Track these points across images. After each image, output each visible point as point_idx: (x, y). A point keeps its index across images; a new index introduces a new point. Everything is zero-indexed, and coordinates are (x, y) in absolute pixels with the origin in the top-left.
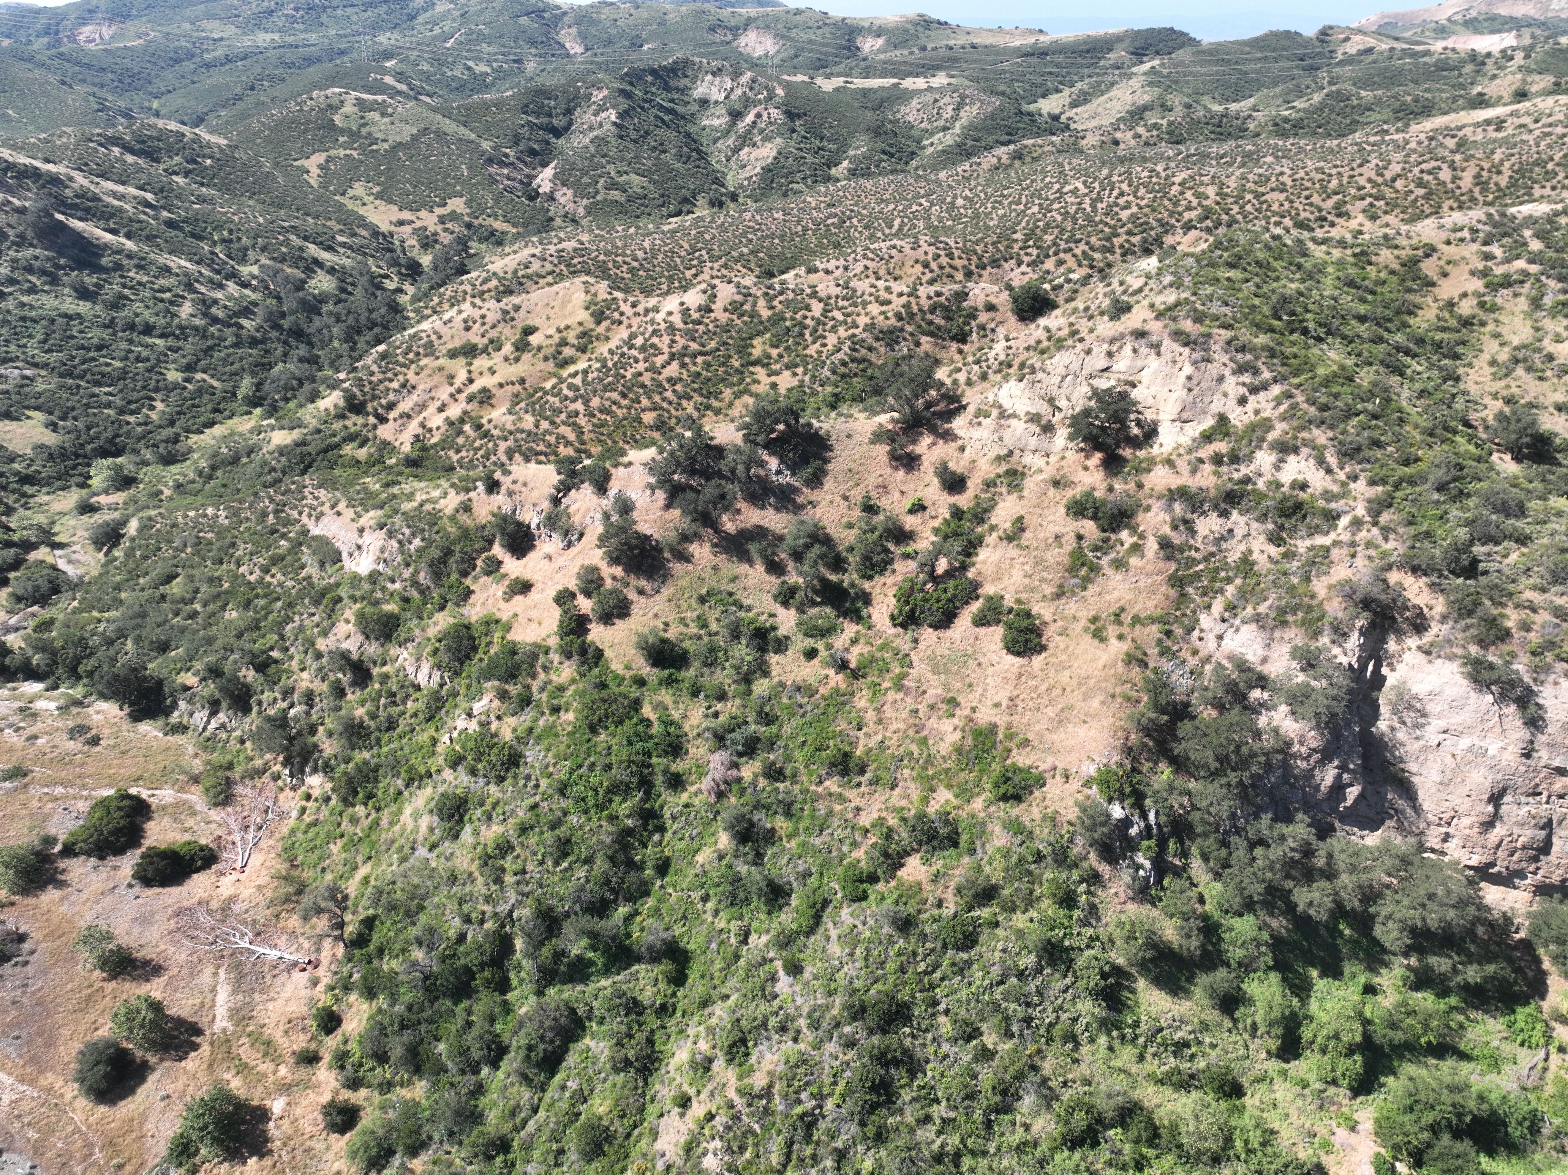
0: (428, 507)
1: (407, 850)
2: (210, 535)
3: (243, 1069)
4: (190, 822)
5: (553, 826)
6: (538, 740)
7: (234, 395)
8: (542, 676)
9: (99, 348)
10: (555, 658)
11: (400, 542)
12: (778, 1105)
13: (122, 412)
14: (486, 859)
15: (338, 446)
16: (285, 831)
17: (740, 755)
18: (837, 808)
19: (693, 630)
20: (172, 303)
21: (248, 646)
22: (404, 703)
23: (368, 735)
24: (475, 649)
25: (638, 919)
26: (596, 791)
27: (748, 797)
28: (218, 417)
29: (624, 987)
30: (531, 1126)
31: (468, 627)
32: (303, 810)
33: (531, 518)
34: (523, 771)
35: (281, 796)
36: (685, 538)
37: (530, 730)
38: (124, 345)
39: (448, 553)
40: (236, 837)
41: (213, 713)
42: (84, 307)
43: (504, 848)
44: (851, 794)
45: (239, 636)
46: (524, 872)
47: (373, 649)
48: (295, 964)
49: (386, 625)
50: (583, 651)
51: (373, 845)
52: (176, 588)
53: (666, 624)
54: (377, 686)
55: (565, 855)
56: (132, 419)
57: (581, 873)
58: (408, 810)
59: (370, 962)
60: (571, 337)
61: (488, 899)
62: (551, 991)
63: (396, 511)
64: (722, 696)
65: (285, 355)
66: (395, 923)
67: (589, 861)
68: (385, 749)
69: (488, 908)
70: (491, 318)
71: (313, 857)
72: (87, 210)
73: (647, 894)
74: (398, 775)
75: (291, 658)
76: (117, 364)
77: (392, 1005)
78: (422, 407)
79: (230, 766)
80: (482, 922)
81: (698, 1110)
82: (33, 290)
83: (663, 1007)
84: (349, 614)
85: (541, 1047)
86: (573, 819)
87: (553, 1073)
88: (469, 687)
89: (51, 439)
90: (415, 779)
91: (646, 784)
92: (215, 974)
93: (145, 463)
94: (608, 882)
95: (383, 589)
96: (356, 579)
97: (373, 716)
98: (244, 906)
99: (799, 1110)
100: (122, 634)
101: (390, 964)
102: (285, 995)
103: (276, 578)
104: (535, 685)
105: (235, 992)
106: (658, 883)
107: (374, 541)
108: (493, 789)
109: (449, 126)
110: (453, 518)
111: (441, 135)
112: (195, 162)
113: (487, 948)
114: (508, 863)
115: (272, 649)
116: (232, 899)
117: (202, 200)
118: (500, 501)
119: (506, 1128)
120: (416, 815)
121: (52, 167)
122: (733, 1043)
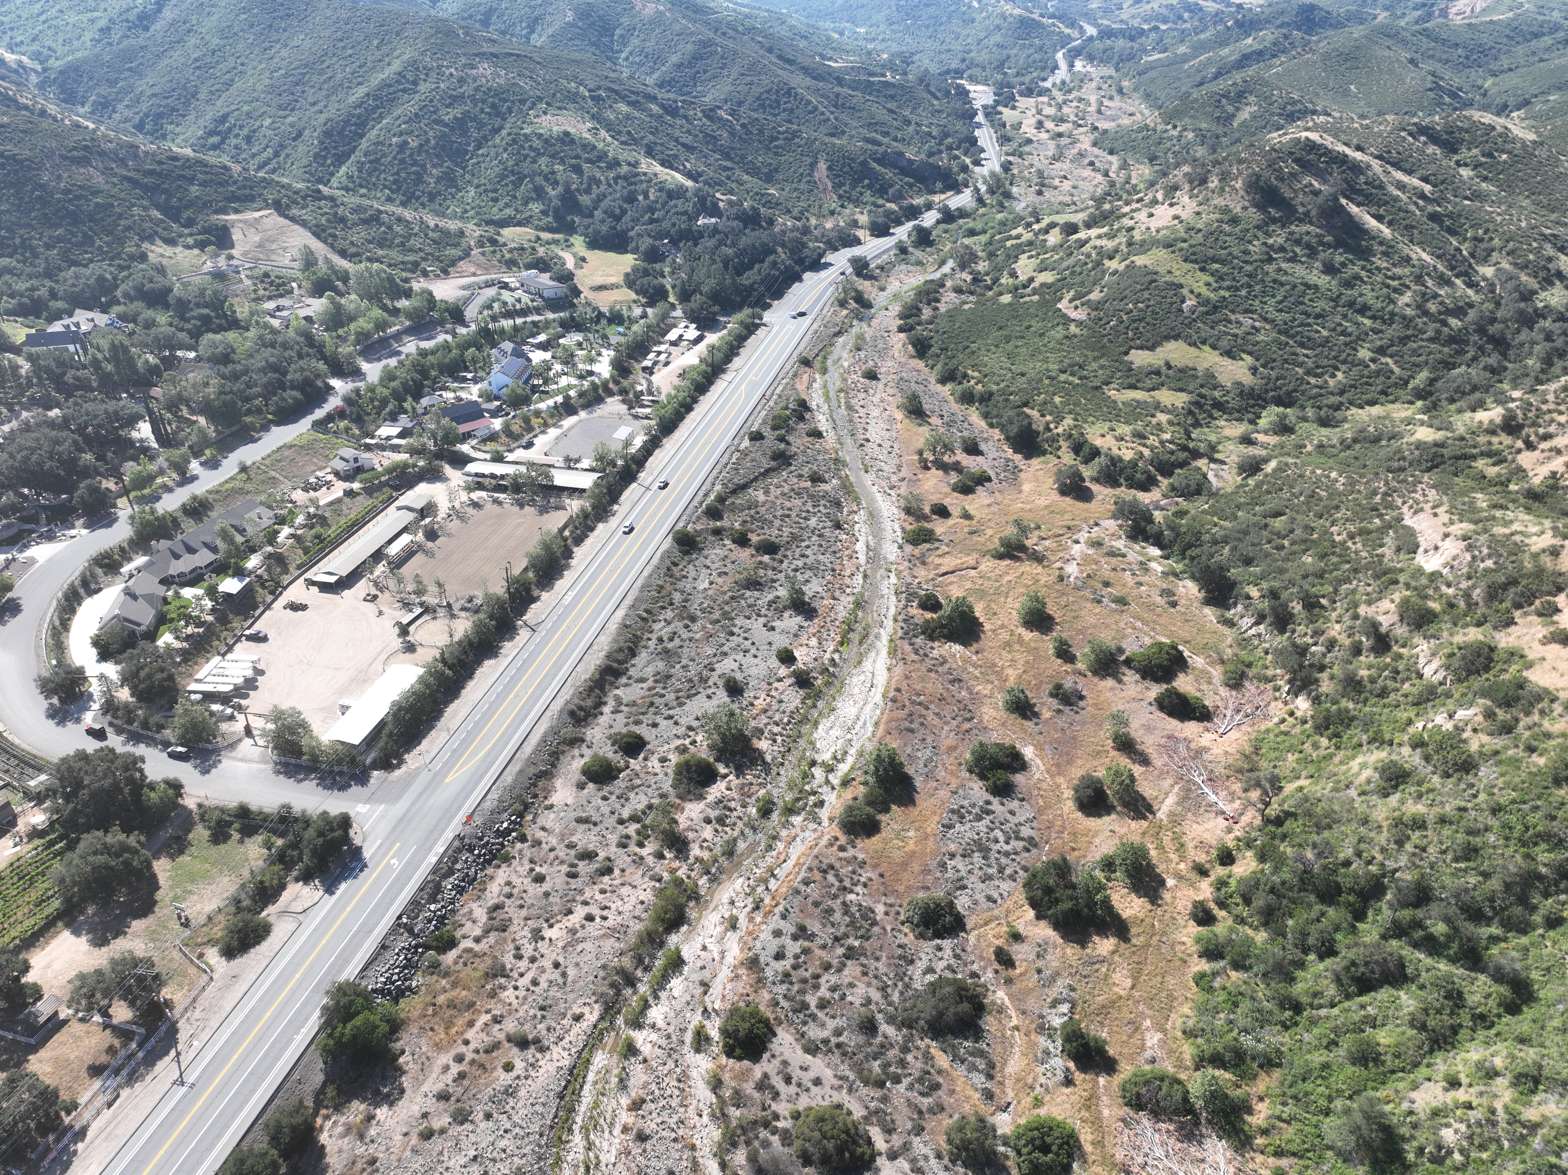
0: (1518, 538)
1: (1342, 785)
2: (1324, 493)
3: (1160, 848)
4: (1205, 687)
5: (1470, 832)
6: (1499, 763)
7: (1406, 383)
8: (1536, 717)
9: (1318, 316)
10: (1558, 708)
11: (1474, 558)
12: (1537, 1142)
13: (1308, 373)
14: (1398, 822)
15: (1474, 457)
16: (1263, 728)
20: (1395, 290)
21: (1306, 587)
22: (1403, 682)
23: (1360, 693)
24: (1487, 669)
25: (1503, 945)
26: (1527, 829)
28: (1383, 398)
29: (1456, 980)
30: (1323, 1012)
31: (1492, 649)
32: (1283, 721)
34: (1470, 778)
35: (1273, 704)
37: (1496, 753)
38: (1338, 319)
39: (1513, 582)
40: (1229, 713)
41: (1257, 623)
42: (1323, 281)
43: (1419, 824)
45: (1305, 577)
46: (1424, 850)
47: (1401, 631)
48: (1223, 813)
49: (1423, 617)
51: (1319, 769)
52: (1278, 523)
54: (1388, 660)
55: (1468, 859)
56: (1313, 381)
57: (1473, 880)
58: (1360, 759)
59: (1273, 838)
61: (1383, 850)
62: (1394, 943)
63: (1486, 531)
65: (1474, 359)
66: (1304, 825)
67: (1486, 875)
68: (1367, 709)
69: (1379, 857)
71: (1273, 755)
72: (1368, 196)
73: (1524, 932)
74: (1367, 731)
75: (1335, 609)
76: (1325, 333)
77: (1273, 874)
79: (1249, 665)
80: (1369, 863)
81: (1461, 1095)
82: (1293, 259)
83: (1482, 1017)
84: (1397, 597)
85: (1362, 969)
86: (1492, 838)
87: (1360, 993)
88: (1464, 695)
89: (1247, 379)
90: (1378, 740)
92: (1172, 786)
93: (1305, 419)
94: (1492, 900)
95: (1437, 589)
96: (1420, 571)
97: (1373, 681)
98: (1211, 758)
99: (1553, 1160)
100: (1225, 541)
101: (1286, 849)
102: (1207, 826)
103: (1357, 546)
104: (1525, 721)
105: (1178, 804)
106: (1540, 931)
107: (1452, 548)
108: (1436, 779)
110: (1535, 556)
112: (1490, 155)
113: (1363, 882)
114: (1415, 836)
115: (1323, 597)
116: (1206, 749)
117: (1477, 196)
119: (1305, 1000)
120: (1363, 766)
121: (1358, 156)
122: (1526, 1076)
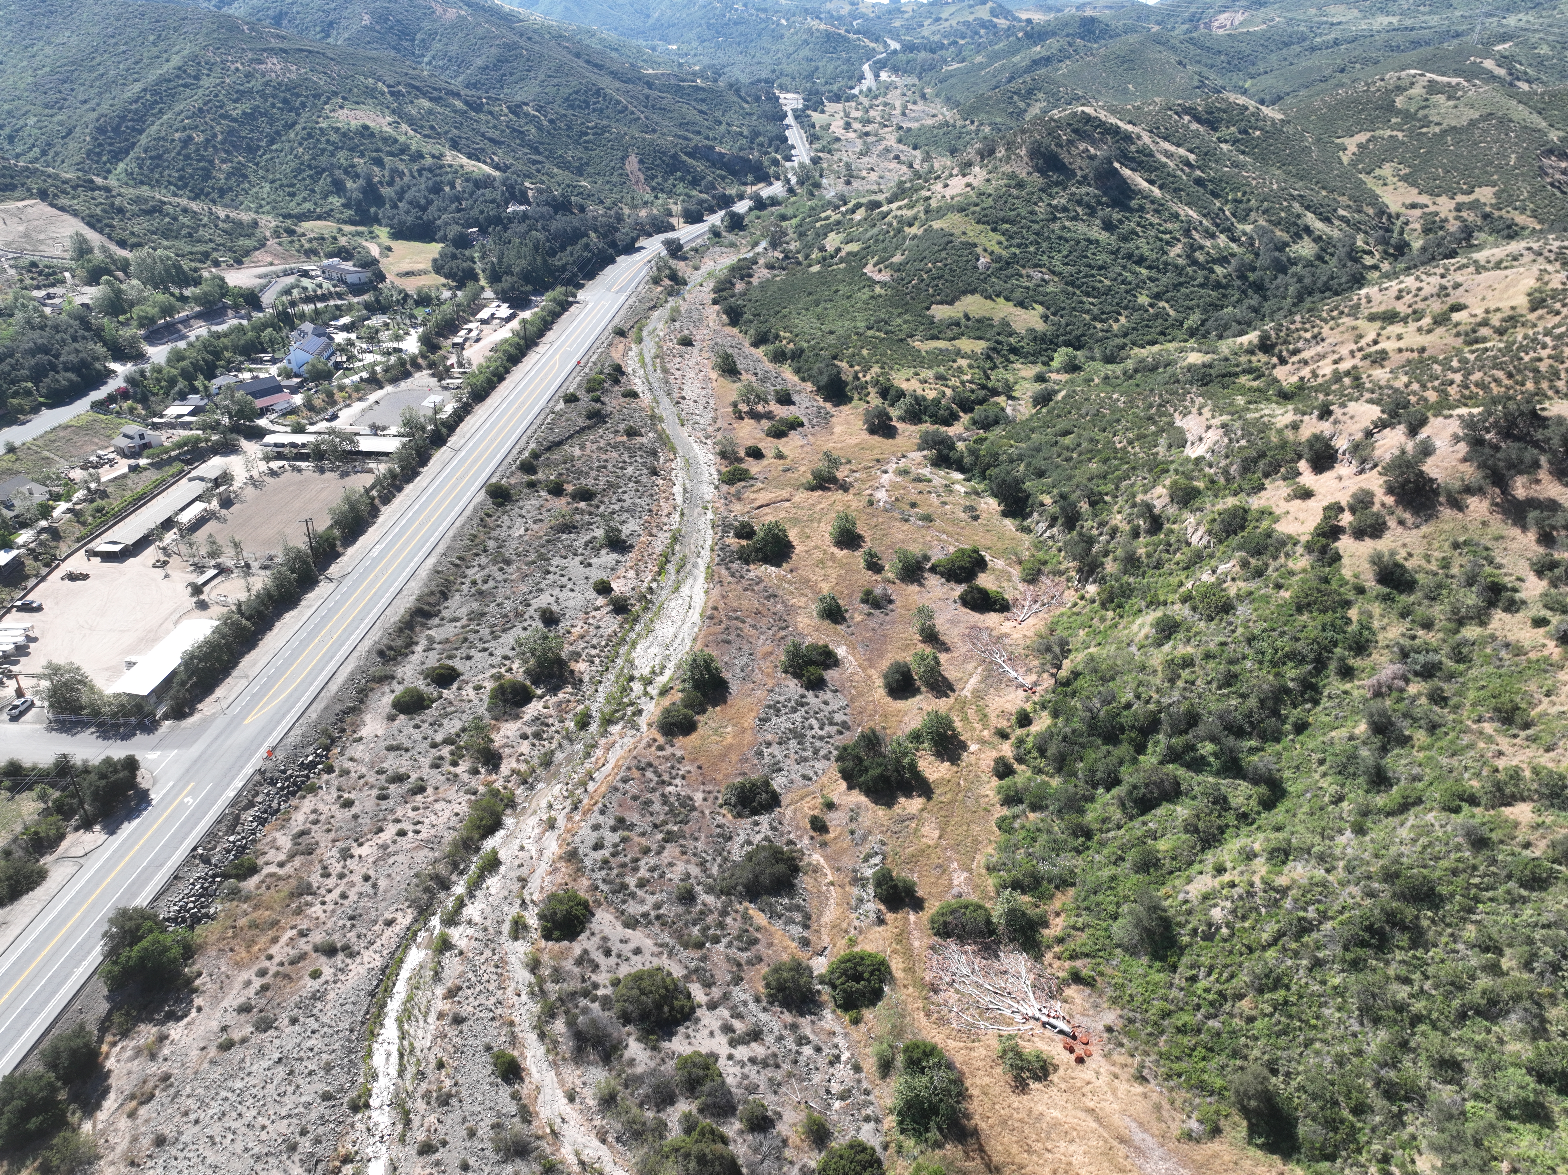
0: (1266, 420)
1: (1124, 645)
2: (1107, 411)
3: (965, 719)
4: (1005, 584)
5: (1231, 663)
6: (1253, 601)
7: (1182, 324)
8: (1282, 560)
9: (1100, 268)
10: (1299, 549)
11: (1231, 440)
12: (1288, 903)
13: (1094, 319)
14: (1171, 665)
15: (1236, 375)
16: (1058, 613)
17: (1416, 674)
18: (1482, 745)
19: (1434, 567)
20: (1168, 243)
21: (1092, 488)
22: (1175, 553)
23: (1139, 567)
24: (1243, 528)
25: (1261, 753)
26: (1276, 652)
27: (1401, 706)
28: (1161, 338)
29: (1223, 789)
30: (1111, 834)
31: (1246, 511)
32: (1075, 604)
33: (1341, 444)
34: (1230, 618)
35: (1066, 592)
36: (1469, 490)
37: (1250, 593)
38: (1118, 269)
39: (1262, 455)
40: (1027, 604)
41: (1051, 526)
42: (1103, 236)
43: (1188, 663)
44: (1502, 739)
45: (1090, 479)
46: (1193, 683)
47: (1172, 510)
48: (1022, 685)
49: (1189, 494)
50: (1324, 550)
51: (1106, 637)
52: (1068, 440)
53: (1410, 555)
54: (1162, 536)
55: (1230, 685)
56: (1099, 326)
57: (1234, 702)
58: (1139, 621)
59: (1064, 697)
60: (1496, 319)
61: (1158, 691)
62: (1171, 766)
63: (1241, 419)
64: (1428, 625)
65: (1239, 301)
66: (1091, 680)
67: (1244, 696)
68: (1145, 580)
69: (1155, 696)
70: (1427, 290)
72: (1140, 163)
73: (1278, 740)
74: (1145, 598)
75: (1116, 503)
76: (1107, 282)
77: (1064, 726)
78: (1322, 357)
79: (1045, 563)
80: (1147, 702)
81: (1226, 878)
82: (1075, 218)
83: (1245, 816)
84: (1168, 482)
85: (1143, 791)
86: (1248, 664)
87: (1143, 814)
88: (1224, 553)
89: (1040, 326)
90: (1155, 603)
91: (1320, 665)
92: (976, 668)
93: (1093, 359)
94: (1249, 715)
95: (1201, 470)
96: (1186, 460)
97: (1149, 556)
98: (1011, 642)
99: (1301, 914)
100: (1020, 459)
101: (1075, 702)
102: (1007, 697)
103: (1135, 449)
104: (1273, 565)
105: (981, 682)
106: (1291, 737)
107: (1214, 436)
108: (1202, 624)
109: (1520, 113)
110: (1280, 431)
111: (1504, 122)
112: (1245, 132)
113: (1142, 719)
114: (1185, 674)
115: (1107, 494)
116: (1006, 635)
117: (1235, 165)
118: (1325, 426)
119: (1095, 826)
120: (1141, 626)
121: (1130, 128)
122: (1278, 850)
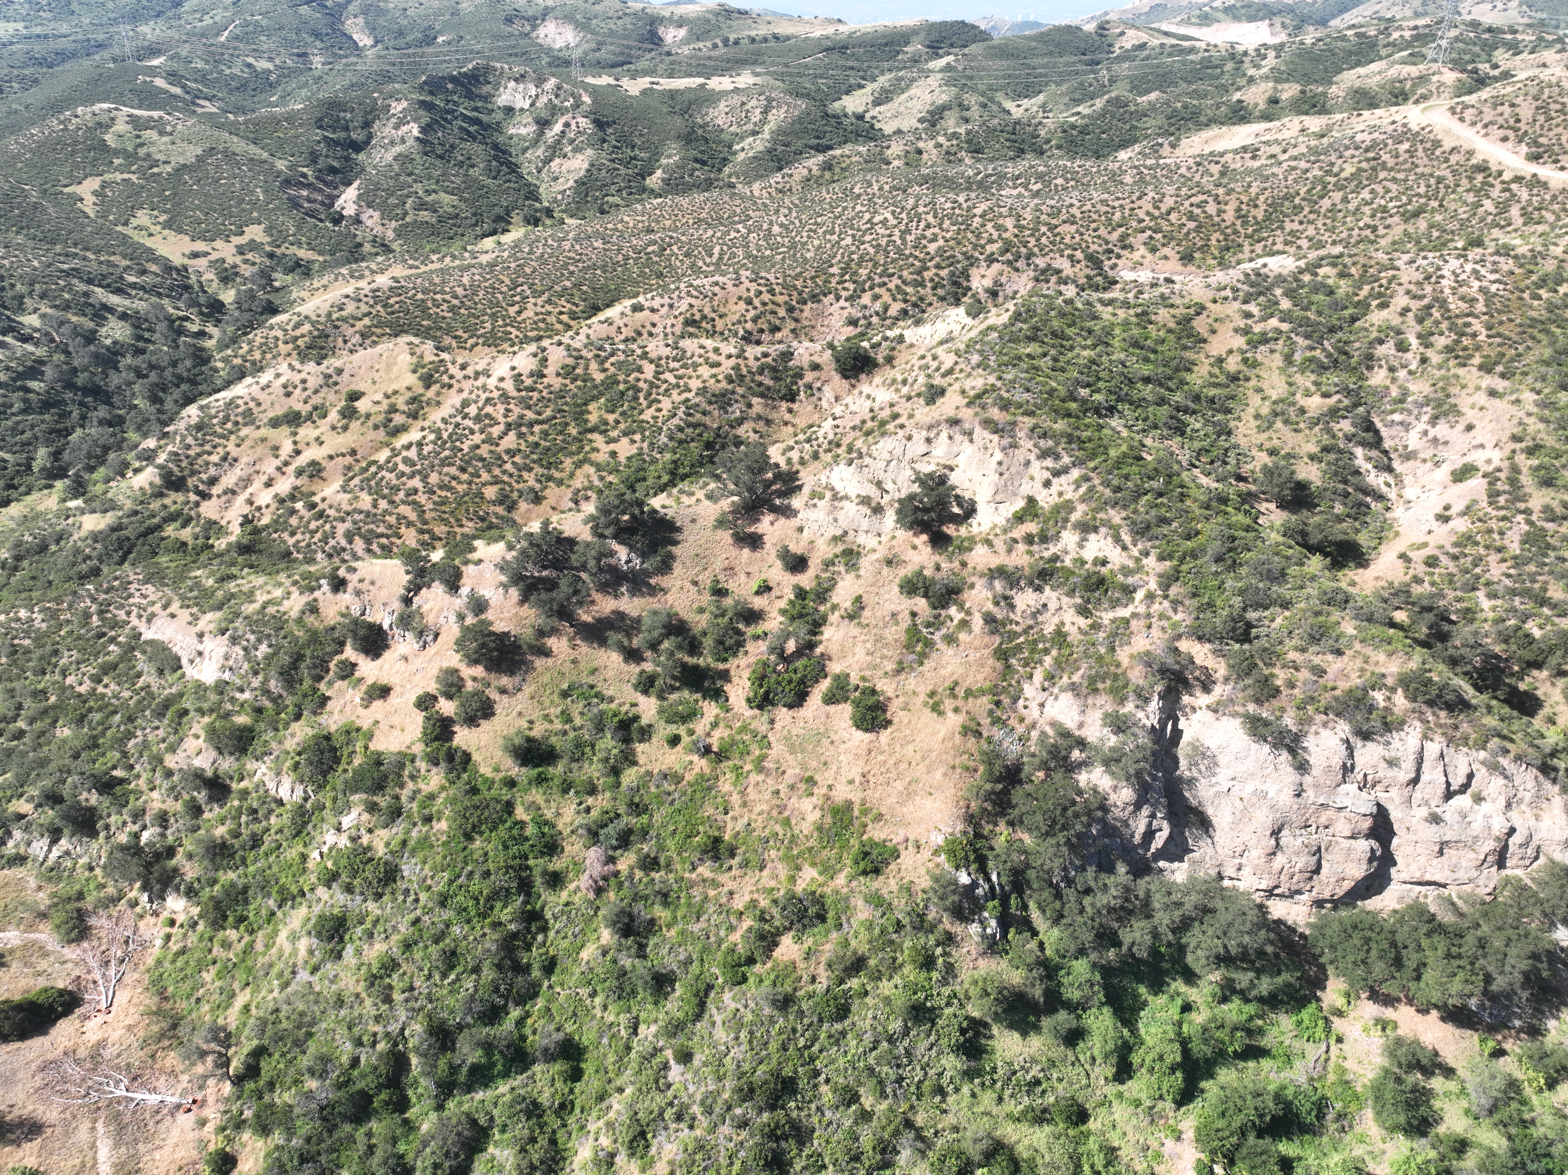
0: (271, 610)
1: (287, 974)
2: (27, 642)
4: (43, 965)
5: (437, 940)
6: (413, 852)
7: (29, 467)
8: (411, 785)
10: (422, 765)
11: (245, 649)
14: (372, 980)
15: (159, 527)
16: (150, 961)
17: (615, 848)
18: (712, 893)
19: (558, 726)
21: (87, 767)
22: (267, 817)
23: (232, 856)
24: (337, 760)
25: (529, 1021)
26: (477, 899)
27: (625, 891)
28: (14, 494)
29: (522, 1092)
31: (328, 738)
32: (168, 937)
33: (384, 618)
34: (401, 885)
35: (142, 924)
36: (542, 633)
37: (404, 843)
39: (298, 658)
40: (97, 975)
41: (54, 841)
43: (390, 966)
44: (724, 878)
45: (76, 756)
46: (412, 989)
47: (227, 764)
48: (178, 1106)
49: (240, 739)
50: (450, 756)
51: (249, 971)
53: (531, 722)
54: (236, 803)
55: (452, 967)
57: (469, 984)
58: (284, 932)
59: (260, 1098)
60: (401, 402)
61: (378, 1019)
62: (451, 1104)
63: (237, 615)
64: (592, 790)
65: (83, 417)
66: (283, 1055)
67: (476, 970)
68: (251, 869)
69: (378, 1028)
71: (185, 988)
73: (536, 995)
74: (269, 895)
75: (138, 776)
77: (289, 1140)
78: (247, 481)
79: (80, 896)
80: (374, 1044)
83: (562, 1106)
84: (198, 729)
85: (447, 1164)
86: (456, 930)
88: (335, 800)
90: (287, 898)
91: (525, 886)
92: (93, 1129)
94: (497, 990)
95: (233, 700)
96: (200, 688)
97: (236, 835)
98: (115, 1050)
101: (282, 1098)
102: (172, 1141)
103: (110, 688)
104: (405, 795)
105: (117, 1145)
106: (546, 984)
107: (216, 647)
108: (371, 906)
110: (299, 621)
113: (383, 1070)
114: (395, 980)
115: (114, 767)
116: (101, 1044)
118: (346, 598)
120: (294, 938)
